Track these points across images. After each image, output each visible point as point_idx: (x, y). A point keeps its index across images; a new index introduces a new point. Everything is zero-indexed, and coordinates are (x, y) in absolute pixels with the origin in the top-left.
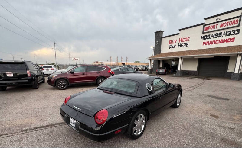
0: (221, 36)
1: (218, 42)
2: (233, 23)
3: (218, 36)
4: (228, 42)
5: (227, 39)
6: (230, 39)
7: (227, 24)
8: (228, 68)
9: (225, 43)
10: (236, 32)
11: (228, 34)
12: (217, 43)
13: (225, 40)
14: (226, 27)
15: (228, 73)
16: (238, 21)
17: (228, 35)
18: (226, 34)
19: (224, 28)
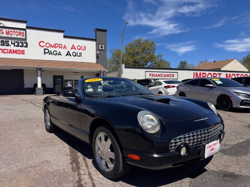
0: (8, 45)
1: (5, 51)
2: (20, 34)
3: (5, 44)
4: (18, 53)
5: (16, 50)
6: (20, 50)
7: (13, 33)
8: (25, 83)
9: (15, 54)
10: (24, 45)
11: (16, 44)
12: (6, 53)
13: (15, 50)
14: (13, 36)
15: (25, 88)
16: (25, 34)
17: (16, 46)
18: (14, 44)
19: (10, 36)
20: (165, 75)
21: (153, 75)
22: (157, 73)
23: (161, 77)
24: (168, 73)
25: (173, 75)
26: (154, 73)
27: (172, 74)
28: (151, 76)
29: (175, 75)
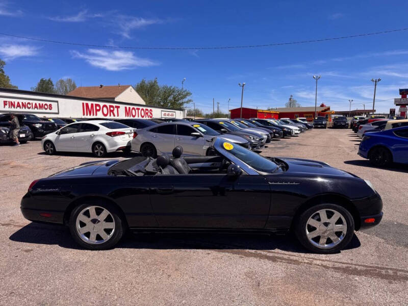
20: (36, 104)
21: (12, 105)
22: (21, 101)
23: (29, 108)
24: (41, 103)
25: (50, 105)
26: (13, 100)
27: (48, 103)
28: (7, 106)
29: (54, 105)
